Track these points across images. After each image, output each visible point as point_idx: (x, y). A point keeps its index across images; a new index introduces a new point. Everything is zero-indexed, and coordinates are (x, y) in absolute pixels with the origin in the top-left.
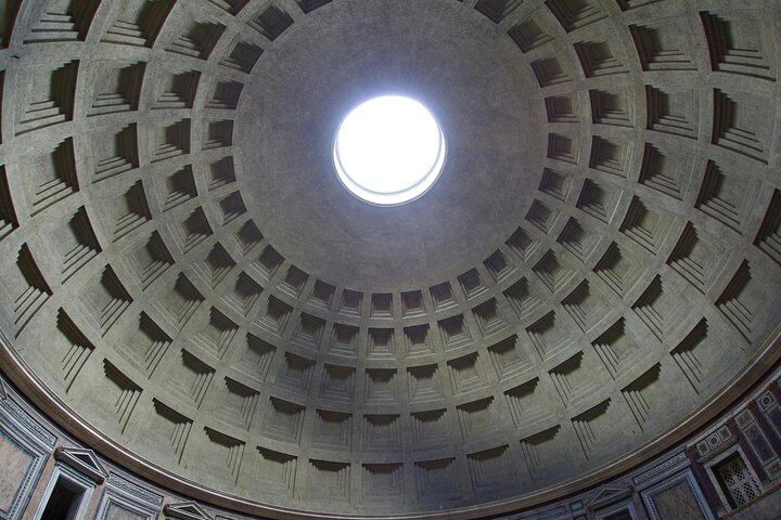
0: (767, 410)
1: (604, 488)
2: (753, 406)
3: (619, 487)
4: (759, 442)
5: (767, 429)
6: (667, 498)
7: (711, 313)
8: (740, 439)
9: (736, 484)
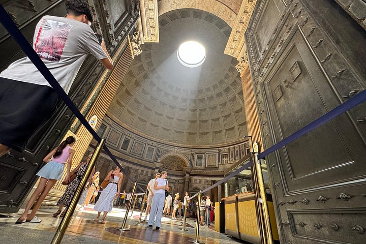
0: (236, 149)
1: (200, 150)
2: (234, 147)
3: (203, 151)
4: (232, 154)
5: (234, 153)
6: (211, 157)
7: (236, 126)
8: (229, 152)
9: (224, 159)
